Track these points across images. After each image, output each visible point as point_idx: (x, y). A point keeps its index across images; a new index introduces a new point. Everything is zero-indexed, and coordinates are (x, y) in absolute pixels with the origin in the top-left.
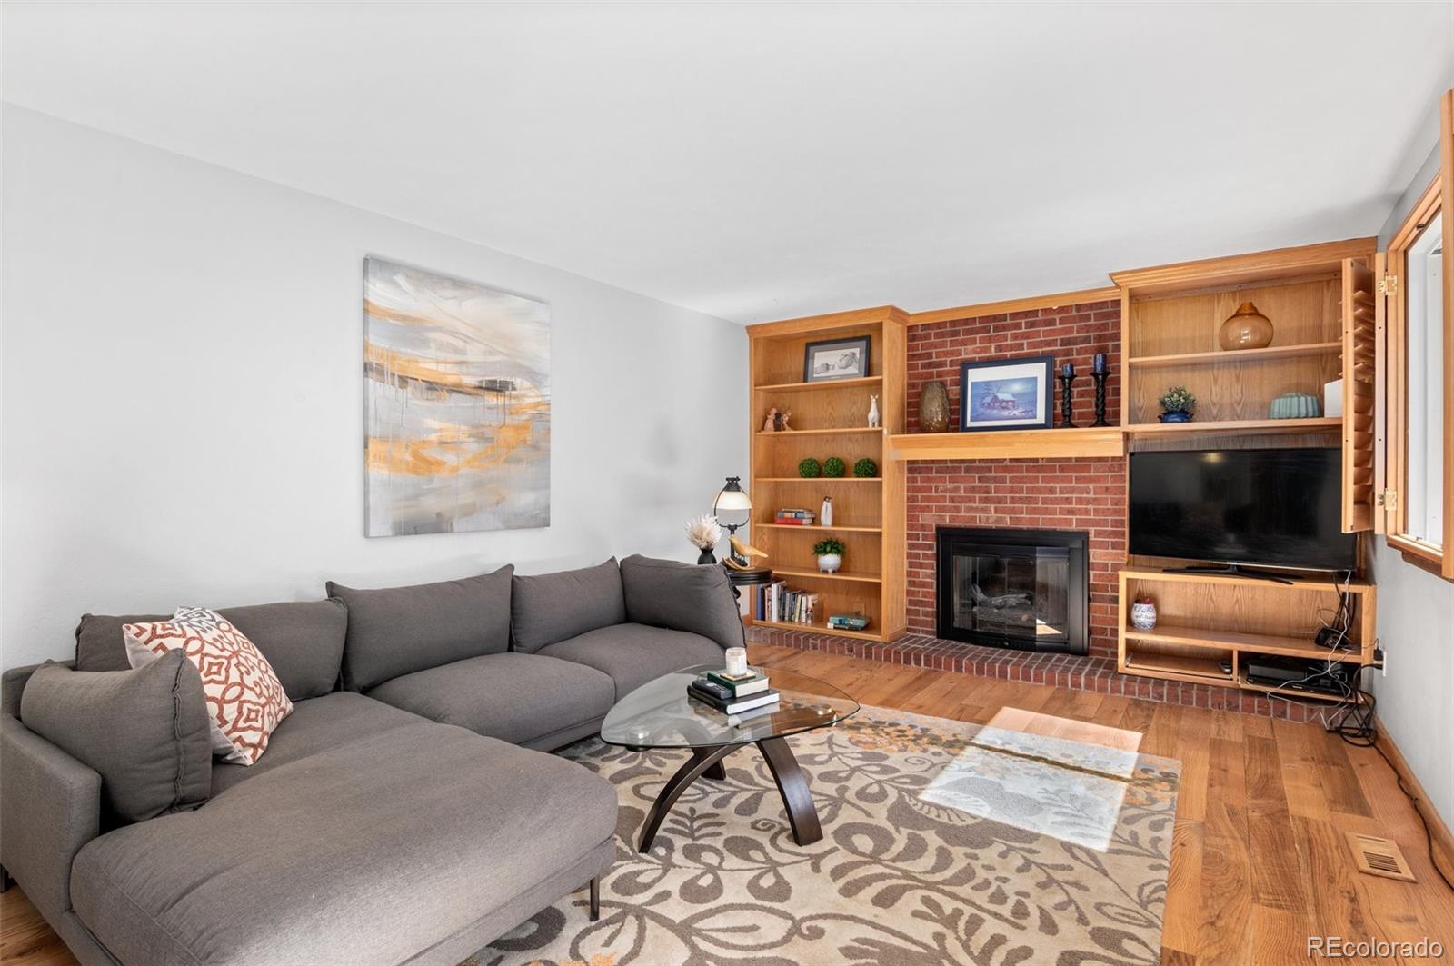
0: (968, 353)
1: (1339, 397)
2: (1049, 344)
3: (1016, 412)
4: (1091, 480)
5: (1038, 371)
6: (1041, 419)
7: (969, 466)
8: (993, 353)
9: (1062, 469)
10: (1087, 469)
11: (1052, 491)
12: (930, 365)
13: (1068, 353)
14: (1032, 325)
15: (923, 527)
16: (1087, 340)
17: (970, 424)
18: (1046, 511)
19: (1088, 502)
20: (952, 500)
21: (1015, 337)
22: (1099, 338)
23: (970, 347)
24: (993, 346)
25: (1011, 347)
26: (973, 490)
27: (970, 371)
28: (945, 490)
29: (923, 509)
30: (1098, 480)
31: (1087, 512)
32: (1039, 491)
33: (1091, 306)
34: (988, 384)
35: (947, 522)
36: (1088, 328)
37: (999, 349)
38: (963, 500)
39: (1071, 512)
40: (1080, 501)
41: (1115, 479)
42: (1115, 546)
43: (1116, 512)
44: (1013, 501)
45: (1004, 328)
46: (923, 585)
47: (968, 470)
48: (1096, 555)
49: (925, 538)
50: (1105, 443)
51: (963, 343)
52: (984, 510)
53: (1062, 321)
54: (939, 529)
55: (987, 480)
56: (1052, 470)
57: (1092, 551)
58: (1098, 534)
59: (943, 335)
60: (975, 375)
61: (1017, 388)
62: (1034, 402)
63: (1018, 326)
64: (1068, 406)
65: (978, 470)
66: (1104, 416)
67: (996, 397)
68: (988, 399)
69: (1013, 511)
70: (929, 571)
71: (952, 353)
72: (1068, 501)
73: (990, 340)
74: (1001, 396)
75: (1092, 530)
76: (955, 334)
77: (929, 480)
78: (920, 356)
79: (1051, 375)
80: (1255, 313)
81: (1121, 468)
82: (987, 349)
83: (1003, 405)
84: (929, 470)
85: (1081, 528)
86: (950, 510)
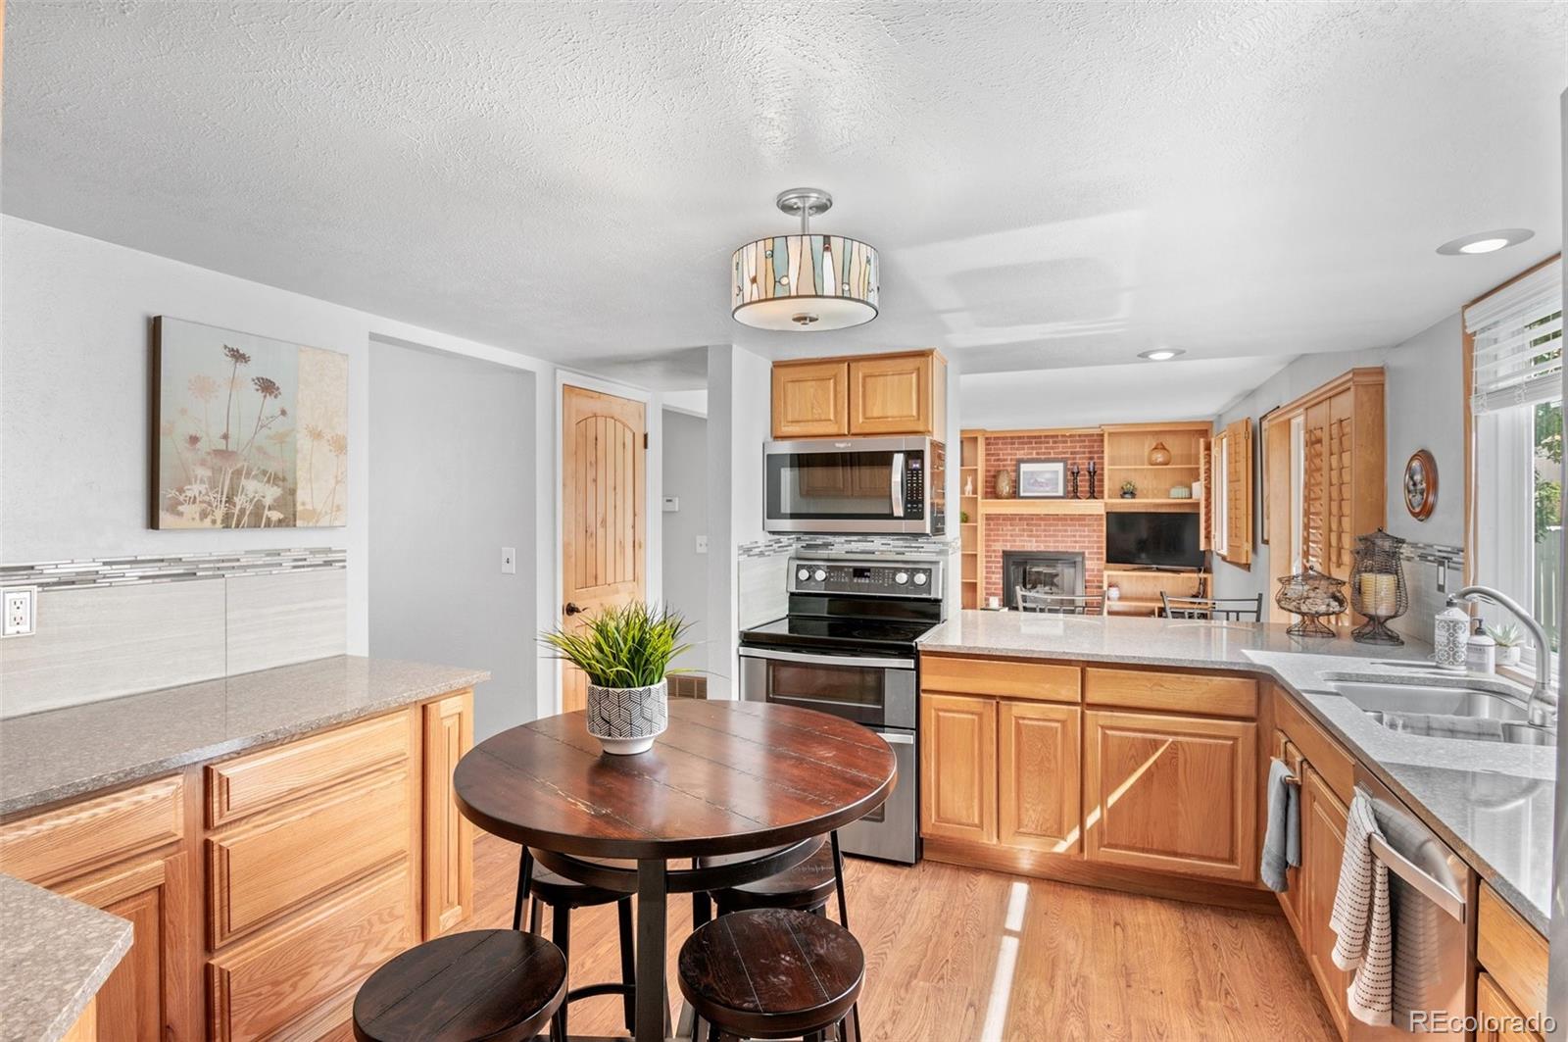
0: (1020, 455)
1: (1198, 489)
2: (1064, 453)
3: (1047, 489)
4: (1085, 525)
5: (1059, 467)
6: (1061, 493)
7: (1022, 517)
8: (1034, 456)
9: (1072, 520)
10: (1084, 520)
11: (1066, 531)
12: (998, 460)
13: (1074, 459)
14: (1055, 442)
15: (994, 551)
16: (1084, 453)
17: (1022, 494)
18: (1063, 542)
19: (1084, 537)
20: (1012, 536)
21: (1046, 448)
22: (1090, 452)
23: (1022, 452)
24: (1034, 452)
25: (1044, 453)
26: (1024, 530)
27: (1022, 465)
28: (1007, 530)
29: (994, 541)
30: (1089, 525)
31: (1084, 542)
32: (1060, 531)
33: (1086, 436)
34: (1032, 473)
35: (1008, 548)
36: (1085, 447)
37: (1038, 454)
38: (1017, 536)
39: (1076, 542)
40: (1080, 536)
41: (1098, 525)
42: (1098, 559)
43: (1098, 542)
44: (1045, 536)
45: (1041, 443)
46: (994, 584)
47: (1020, 519)
48: (1089, 564)
49: (996, 557)
50: (1097, 507)
51: (1017, 449)
52: (1030, 541)
53: (1071, 442)
54: (1004, 552)
55: (1032, 525)
56: (1066, 520)
57: (1087, 562)
58: (1090, 553)
59: (1005, 444)
60: (1024, 467)
61: (1048, 476)
62: (1057, 484)
63: (1048, 443)
64: (1076, 487)
65: (1026, 519)
66: (1093, 494)
67: (1036, 481)
68: (1032, 481)
69: (1046, 542)
70: (998, 576)
71: (1011, 454)
72: (1074, 536)
73: (1033, 448)
74: (1039, 480)
75: (1087, 552)
76: (1013, 443)
77: (997, 524)
78: (993, 455)
79: (1066, 469)
80: (1164, 448)
81: (1101, 519)
82: (1031, 454)
83: (1041, 485)
84: (998, 519)
85: (1081, 551)
86: (1009, 541)
